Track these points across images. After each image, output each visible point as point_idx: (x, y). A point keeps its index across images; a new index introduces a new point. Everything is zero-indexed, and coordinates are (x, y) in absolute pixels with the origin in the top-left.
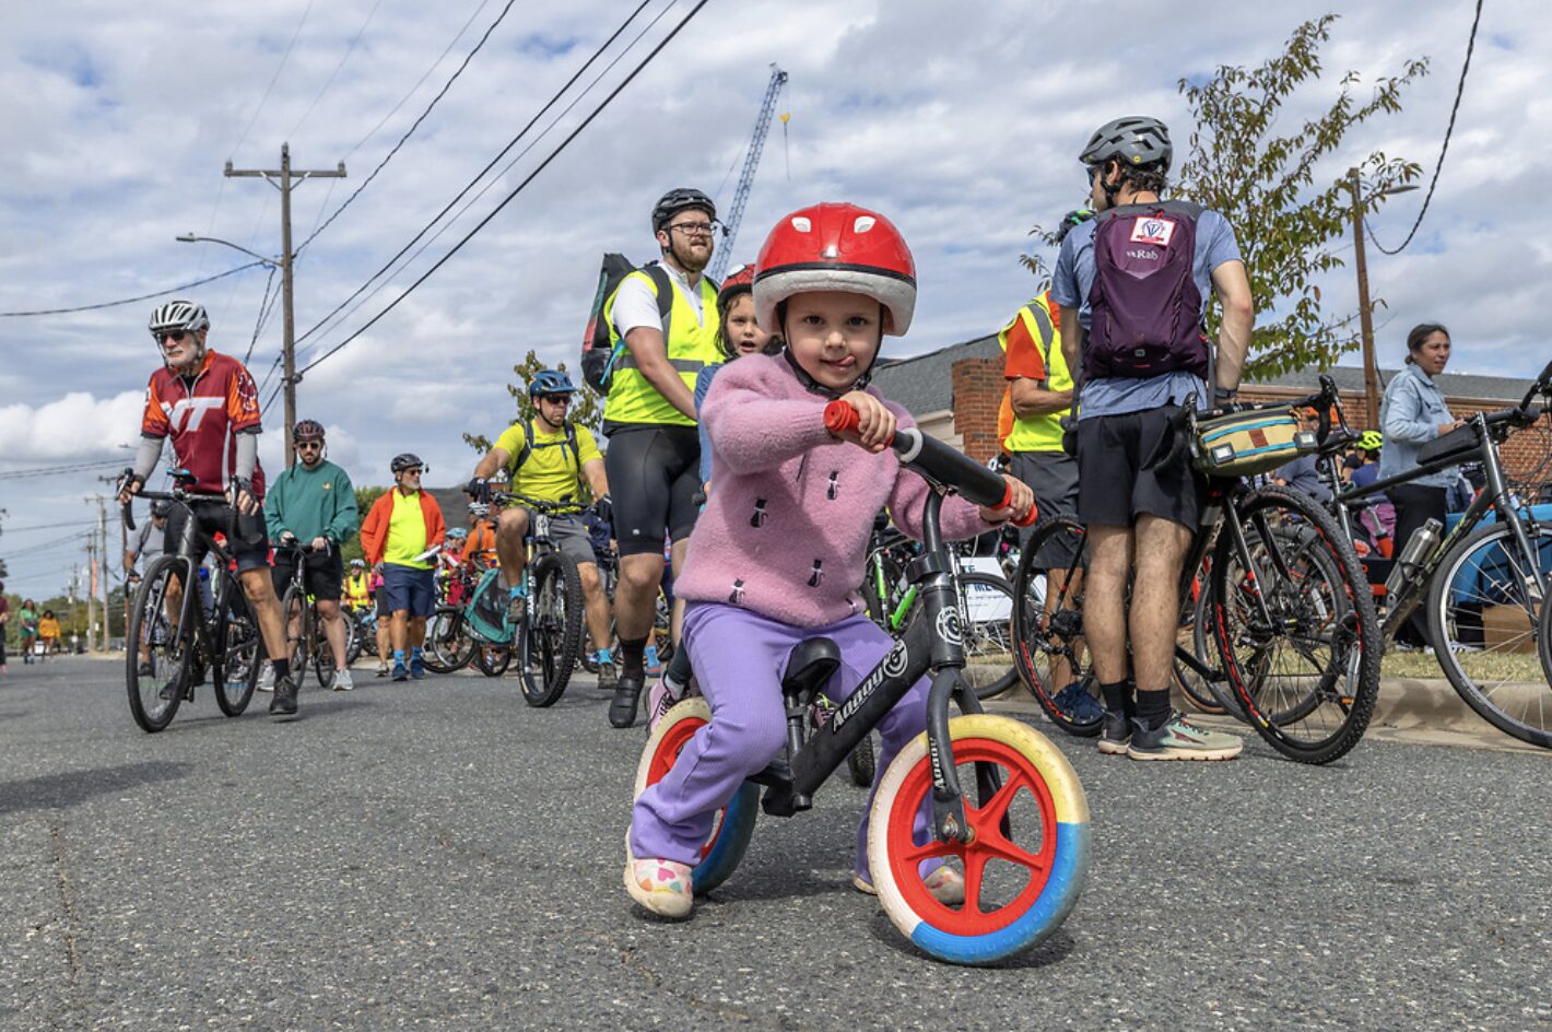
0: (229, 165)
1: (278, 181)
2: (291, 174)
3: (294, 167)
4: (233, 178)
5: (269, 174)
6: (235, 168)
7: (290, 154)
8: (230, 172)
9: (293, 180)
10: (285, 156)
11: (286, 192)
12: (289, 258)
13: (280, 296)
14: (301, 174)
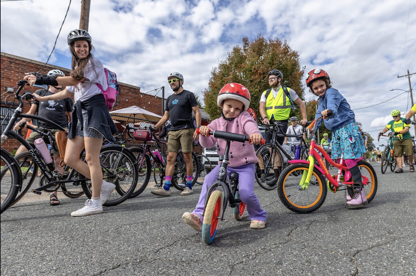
0: (398, 76)
1: (407, 76)
2: (410, 75)
3: (410, 73)
4: (399, 78)
5: (406, 76)
6: (399, 76)
7: (409, 71)
8: (398, 77)
9: (410, 76)
10: (408, 72)
11: (409, 78)
12: (411, 90)
13: (411, 99)
14: (412, 74)
